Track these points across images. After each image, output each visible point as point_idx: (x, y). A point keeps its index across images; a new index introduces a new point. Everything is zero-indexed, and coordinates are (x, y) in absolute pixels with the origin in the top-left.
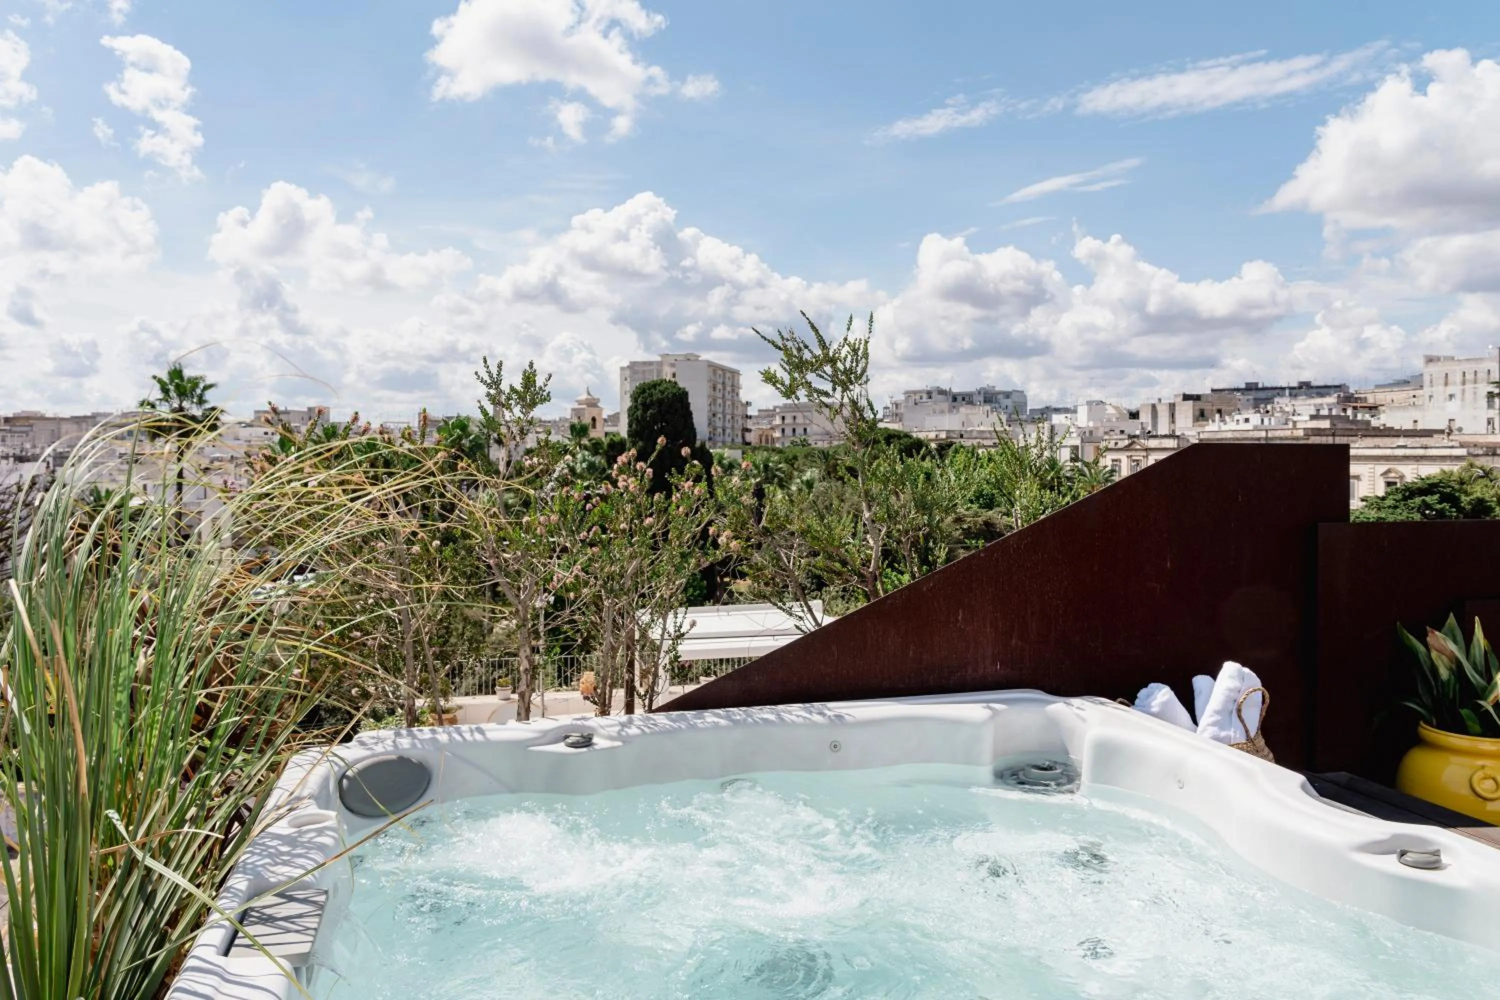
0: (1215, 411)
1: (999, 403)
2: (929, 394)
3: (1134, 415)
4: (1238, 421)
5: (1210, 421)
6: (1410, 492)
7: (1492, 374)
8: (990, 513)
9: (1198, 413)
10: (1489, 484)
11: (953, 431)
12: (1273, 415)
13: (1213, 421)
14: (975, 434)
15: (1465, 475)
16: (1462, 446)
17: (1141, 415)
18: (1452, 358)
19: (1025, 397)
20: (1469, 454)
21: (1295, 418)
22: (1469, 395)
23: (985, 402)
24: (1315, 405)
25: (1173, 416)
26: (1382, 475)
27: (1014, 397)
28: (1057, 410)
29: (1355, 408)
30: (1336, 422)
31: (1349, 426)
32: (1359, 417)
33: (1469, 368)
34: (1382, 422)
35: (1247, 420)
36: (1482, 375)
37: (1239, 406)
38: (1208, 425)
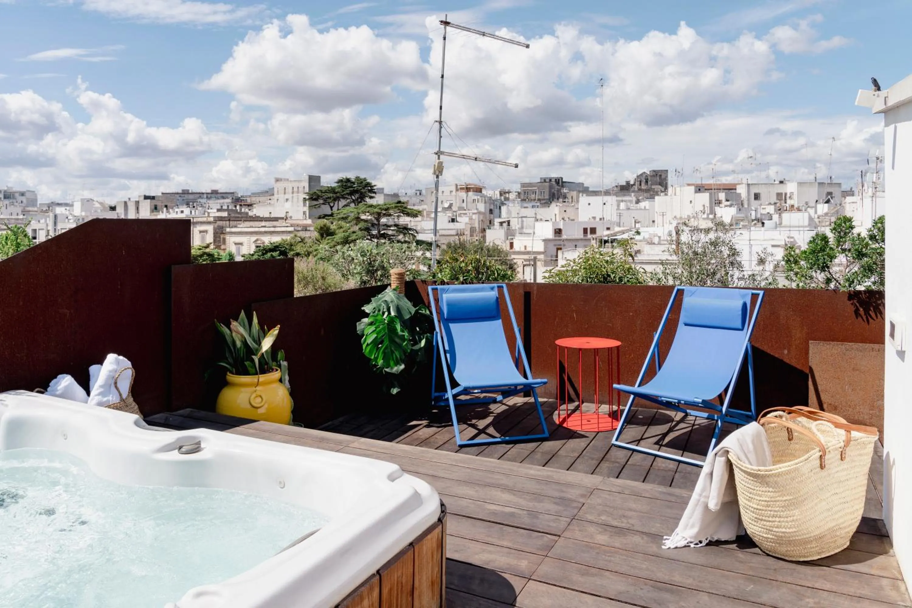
0: (163, 206)
1: (16, 199)
3: (113, 208)
4: (177, 212)
5: (161, 212)
6: (266, 251)
7: (305, 189)
9: (153, 207)
10: (304, 245)
12: (197, 209)
13: (162, 212)
15: (293, 241)
16: (292, 226)
17: (117, 208)
18: (288, 180)
19: (36, 195)
20: (295, 230)
21: (209, 211)
22: (295, 199)
23: (5, 198)
24: (220, 203)
25: (138, 209)
26: (254, 242)
27: (28, 195)
28: (59, 205)
29: (241, 205)
30: (230, 213)
31: (237, 215)
32: (243, 210)
33: (295, 185)
34: (254, 213)
35: (182, 212)
36: (301, 189)
37: (178, 204)
38: (159, 215)
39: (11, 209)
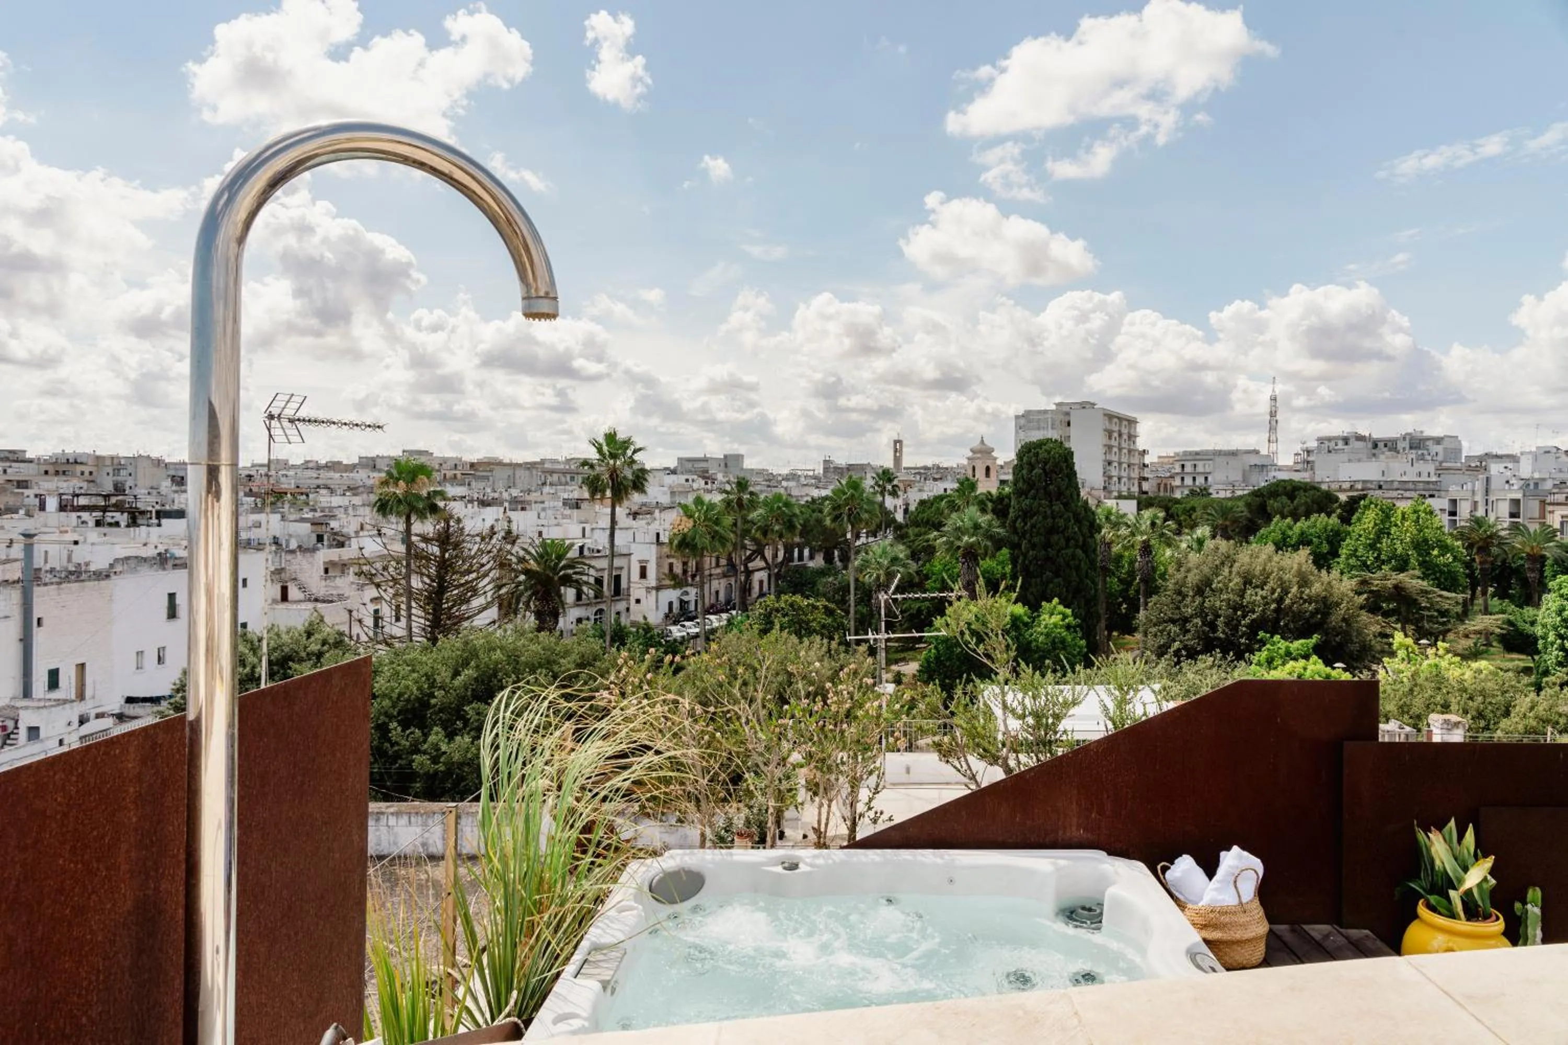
1: (1427, 449)
2: (1346, 441)
8: (1401, 576)
11: (1371, 482)
14: (1396, 485)
19: (1459, 443)
23: (1411, 448)
27: (1446, 444)
28: (1497, 458)
39: (1421, 466)
